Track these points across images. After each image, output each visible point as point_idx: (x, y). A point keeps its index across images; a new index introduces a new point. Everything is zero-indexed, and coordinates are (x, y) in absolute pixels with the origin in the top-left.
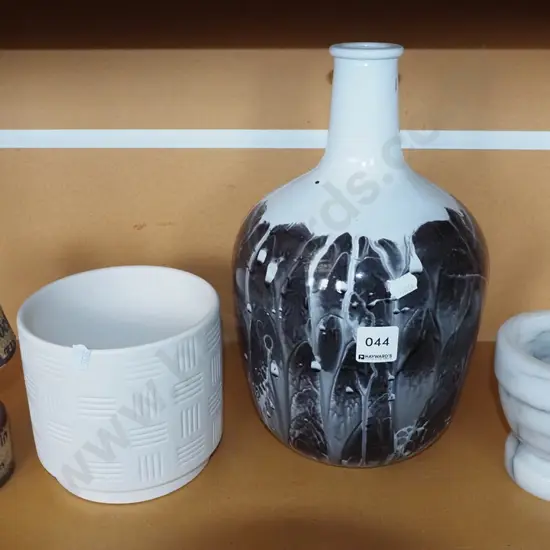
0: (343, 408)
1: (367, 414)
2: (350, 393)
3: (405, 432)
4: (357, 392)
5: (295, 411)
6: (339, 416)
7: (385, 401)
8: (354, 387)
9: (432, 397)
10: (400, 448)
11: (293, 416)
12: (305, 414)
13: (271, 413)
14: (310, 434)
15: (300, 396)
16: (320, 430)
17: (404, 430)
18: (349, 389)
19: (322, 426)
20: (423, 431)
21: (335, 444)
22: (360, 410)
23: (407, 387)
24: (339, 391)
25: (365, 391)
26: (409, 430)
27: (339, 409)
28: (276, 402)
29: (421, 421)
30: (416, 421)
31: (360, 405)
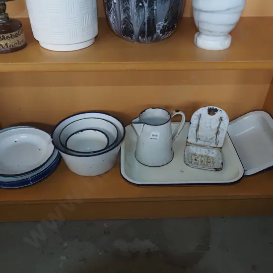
0: (139, 13)
1: (147, 15)
2: (141, 6)
3: (160, 24)
4: (143, 5)
5: (123, 17)
6: (138, 16)
7: (153, 10)
8: (142, 3)
9: (169, 11)
10: (158, 31)
11: (122, 20)
12: (126, 18)
13: (115, 22)
14: (128, 26)
15: (124, 10)
16: (131, 23)
17: (160, 23)
18: (141, 4)
19: (132, 22)
20: (166, 25)
21: (136, 29)
22: (145, 14)
23: (160, 4)
24: (137, 5)
25: (146, 5)
26: (162, 24)
27: (137, 14)
28: (116, 16)
29: (166, 21)
30: (164, 20)
31: (145, 11)
